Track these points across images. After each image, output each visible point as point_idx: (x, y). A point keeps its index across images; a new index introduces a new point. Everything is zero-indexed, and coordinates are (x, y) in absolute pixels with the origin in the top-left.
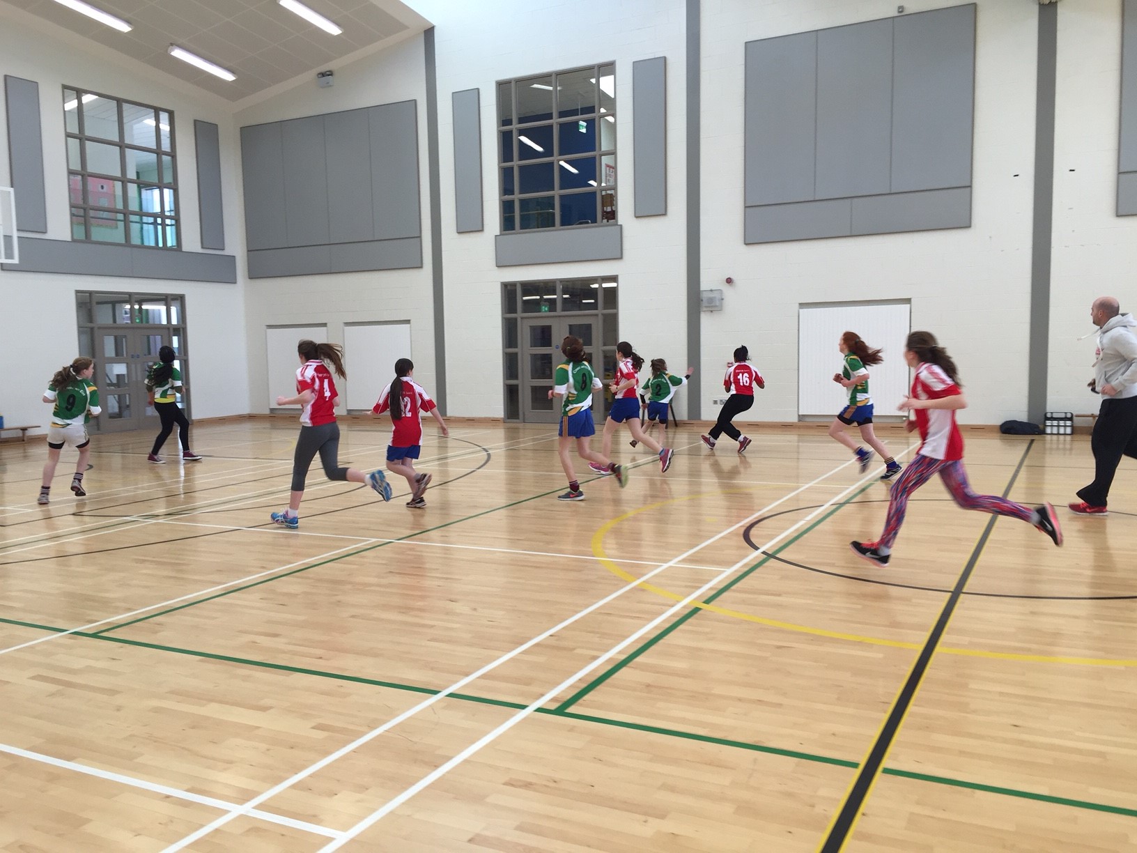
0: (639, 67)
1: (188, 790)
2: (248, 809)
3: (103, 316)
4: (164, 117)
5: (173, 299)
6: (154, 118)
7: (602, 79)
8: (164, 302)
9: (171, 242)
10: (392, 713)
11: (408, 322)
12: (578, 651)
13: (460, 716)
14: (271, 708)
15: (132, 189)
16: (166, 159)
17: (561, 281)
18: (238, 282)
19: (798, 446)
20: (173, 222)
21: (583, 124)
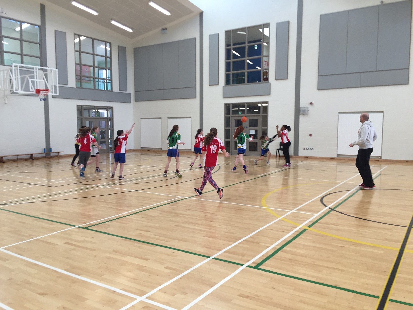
0: (279, 25)
1: (122, 290)
2: (143, 298)
3: (85, 114)
4: (108, 45)
5: (109, 108)
6: (104, 45)
7: (264, 29)
8: (106, 109)
9: (109, 88)
10: (193, 264)
11: (190, 117)
12: (260, 244)
13: (219, 267)
14: (149, 259)
15: (96, 69)
16: (108, 59)
17: (247, 103)
18: (131, 102)
19: (336, 166)
20: (110, 81)
21: (256, 46)
